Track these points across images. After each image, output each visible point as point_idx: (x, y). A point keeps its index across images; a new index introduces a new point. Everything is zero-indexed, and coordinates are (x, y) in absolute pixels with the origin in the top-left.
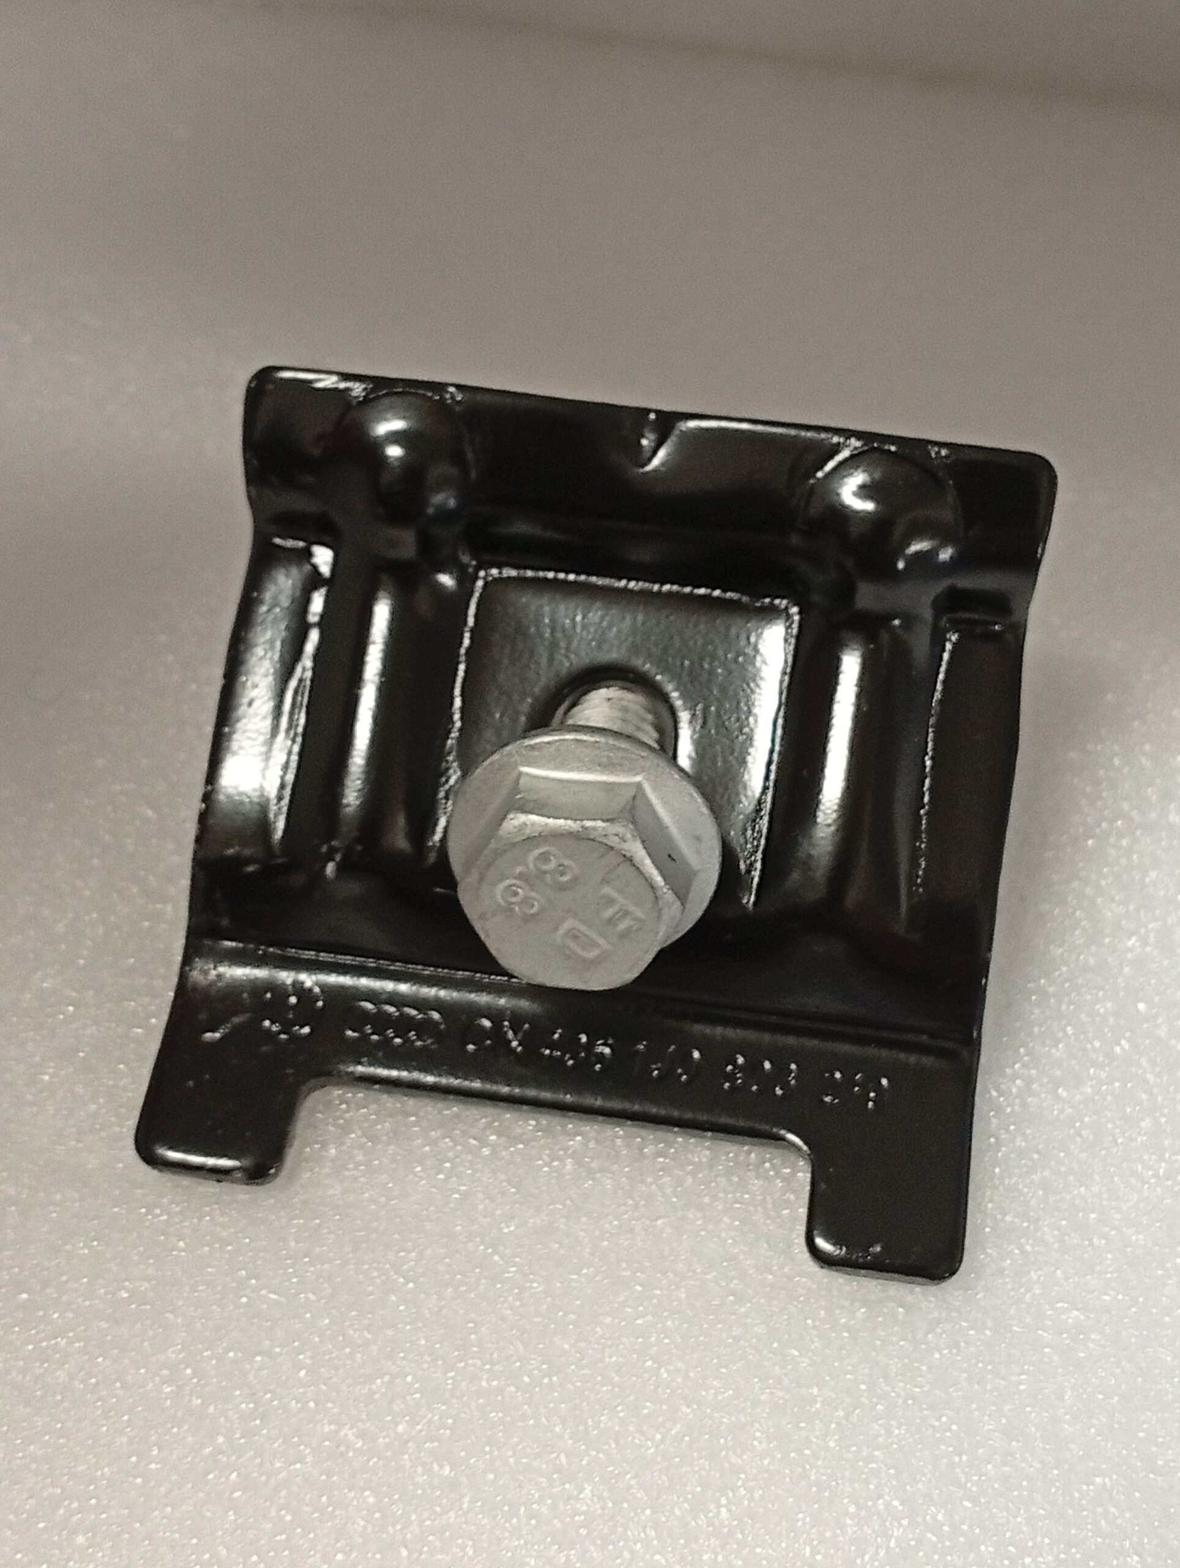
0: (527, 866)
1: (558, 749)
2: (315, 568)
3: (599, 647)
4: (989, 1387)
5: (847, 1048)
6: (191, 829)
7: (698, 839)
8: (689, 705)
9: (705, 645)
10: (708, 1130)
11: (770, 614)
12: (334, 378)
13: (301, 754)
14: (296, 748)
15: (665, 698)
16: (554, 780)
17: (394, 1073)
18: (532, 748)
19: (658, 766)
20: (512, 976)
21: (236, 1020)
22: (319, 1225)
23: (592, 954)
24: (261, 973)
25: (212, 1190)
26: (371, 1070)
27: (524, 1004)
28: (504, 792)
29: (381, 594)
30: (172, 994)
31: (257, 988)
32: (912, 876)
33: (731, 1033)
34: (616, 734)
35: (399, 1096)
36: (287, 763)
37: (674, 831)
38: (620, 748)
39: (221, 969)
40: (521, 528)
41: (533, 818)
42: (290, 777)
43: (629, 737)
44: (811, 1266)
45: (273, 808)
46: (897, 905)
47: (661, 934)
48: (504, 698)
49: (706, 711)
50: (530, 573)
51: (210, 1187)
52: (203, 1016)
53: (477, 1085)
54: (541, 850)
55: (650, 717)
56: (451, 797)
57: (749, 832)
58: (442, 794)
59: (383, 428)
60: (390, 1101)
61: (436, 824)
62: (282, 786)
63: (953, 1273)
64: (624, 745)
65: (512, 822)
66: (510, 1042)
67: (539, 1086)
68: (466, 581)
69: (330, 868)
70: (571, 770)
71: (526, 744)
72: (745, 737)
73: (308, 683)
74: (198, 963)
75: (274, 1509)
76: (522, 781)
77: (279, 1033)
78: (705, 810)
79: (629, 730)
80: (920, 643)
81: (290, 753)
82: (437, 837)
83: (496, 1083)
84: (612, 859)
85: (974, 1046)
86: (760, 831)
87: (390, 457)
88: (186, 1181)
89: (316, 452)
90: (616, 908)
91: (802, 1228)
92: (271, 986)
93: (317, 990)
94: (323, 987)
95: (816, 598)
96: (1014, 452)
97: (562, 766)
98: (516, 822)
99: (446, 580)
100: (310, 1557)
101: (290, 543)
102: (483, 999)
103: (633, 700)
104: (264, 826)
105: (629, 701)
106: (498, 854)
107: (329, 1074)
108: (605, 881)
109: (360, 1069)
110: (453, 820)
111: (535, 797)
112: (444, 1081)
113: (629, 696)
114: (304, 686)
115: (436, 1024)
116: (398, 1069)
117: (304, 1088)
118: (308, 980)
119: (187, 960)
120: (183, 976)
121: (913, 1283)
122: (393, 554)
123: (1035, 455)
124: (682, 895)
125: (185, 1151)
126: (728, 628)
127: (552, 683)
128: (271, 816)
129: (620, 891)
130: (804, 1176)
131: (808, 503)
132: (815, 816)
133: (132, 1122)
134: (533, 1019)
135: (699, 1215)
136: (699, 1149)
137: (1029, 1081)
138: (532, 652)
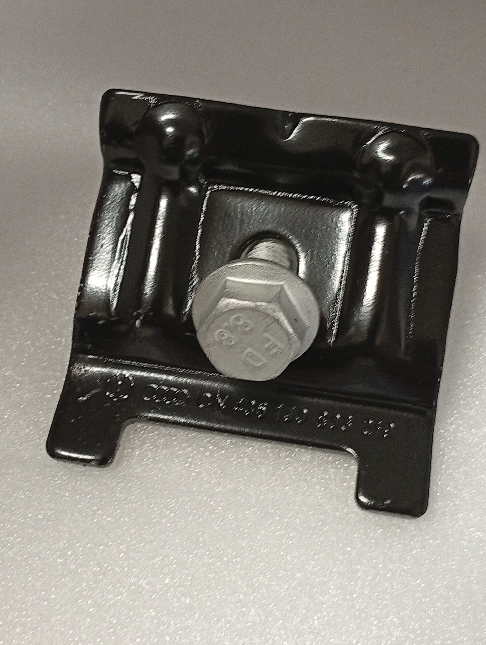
0: (229, 323)
1: (244, 269)
2: (133, 183)
3: (263, 222)
4: (439, 567)
5: (374, 409)
6: (74, 304)
7: (309, 312)
8: (305, 250)
9: (312, 222)
10: (310, 446)
11: (344, 208)
12: (142, 95)
13: (125, 269)
14: (122, 267)
15: (293, 247)
16: (242, 283)
17: (166, 417)
18: (233, 268)
19: (291, 278)
20: (221, 374)
21: (94, 391)
22: (131, 486)
23: (259, 364)
24: (105, 370)
25: (81, 470)
26: (155, 416)
27: (226, 386)
28: (219, 288)
29: (163, 196)
30: (64, 379)
31: (104, 377)
32: (407, 331)
33: (321, 401)
34: (272, 262)
35: (168, 428)
36: (118, 273)
37: (298, 308)
38: (273, 269)
39: (87, 368)
40: (229, 167)
41: (233, 300)
42: (120, 280)
43: (277, 264)
44: (357, 509)
45: (111, 295)
46: (399, 345)
47: (291, 356)
48: (219, 246)
49: (312, 252)
50: (232, 188)
51: (80, 468)
52: (78, 389)
53: (204, 423)
54: (235, 316)
55: (286, 255)
56: (194, 291)
57: (331, 310)
58: (189, 290)
59: (164, 118)
60: (164, 430)
61: (187, 304)
62: (116, 285)
63: (423, 514)
64: (275, 267)
65: (222, 303)
66: (220, 404)
67: (233, 424)
68: (202, 191)
69: (138, 322)
70: (250, 278)
71: (230, 266)
72: (330, 265)
73: (128, 237)
74: (76, 365)
75: (108, 617)
76: (228, 283)
77: (114, 398)
78: (312, 298)
79: (277, 260)
80: (413, 222)
81: (120, 269)
82: (187, 309)
83: (212, 422)
84: (268, 320)
85: (434, 409)
86: (336, 308)
87: (167, 132)
88: (70, 465)
89: (134, 129)
90: (270, 343)
91: (353, 491)
92: (110, 376)
93: (131, 378)
94: (134, 377)
95: (365, 200)
96: (459, 133)
97: (246, 277)
98: (225, 302)
99: (193, 190)
100: (124, 640)
101: (121, 172)
102: (207, 384)
103: (278, 247)
104: (108, 302)
105: (276, 248)
106: (216, 317)
107: (136, 417)
108: (265, 331)
109: (150, 415)
110: (195, 301)
111: (233, 291)
112: (188, 421)
113: (277, 246)
114: (127, 238)
115: (185, 395)
116: (168, 415)
117: (125, 423)
118: (127, 373)
119: (71, 364)
120: (69, 371)
121: (405, 517)
122: (169, 177)
123: (469, 135)
124: (301, 337)
125: (70, 452)
126: (323, 214)
127: (241, 239)
128: (111, 298)
129: (272, 335)
130: (354, 468)
131: (362, 157)
132: (362, 303)
133: (45, 438)
134: (230, 393)
135: (305, 485)
136: (305, 454)
137: (458, 426)
138: (232, 224)
